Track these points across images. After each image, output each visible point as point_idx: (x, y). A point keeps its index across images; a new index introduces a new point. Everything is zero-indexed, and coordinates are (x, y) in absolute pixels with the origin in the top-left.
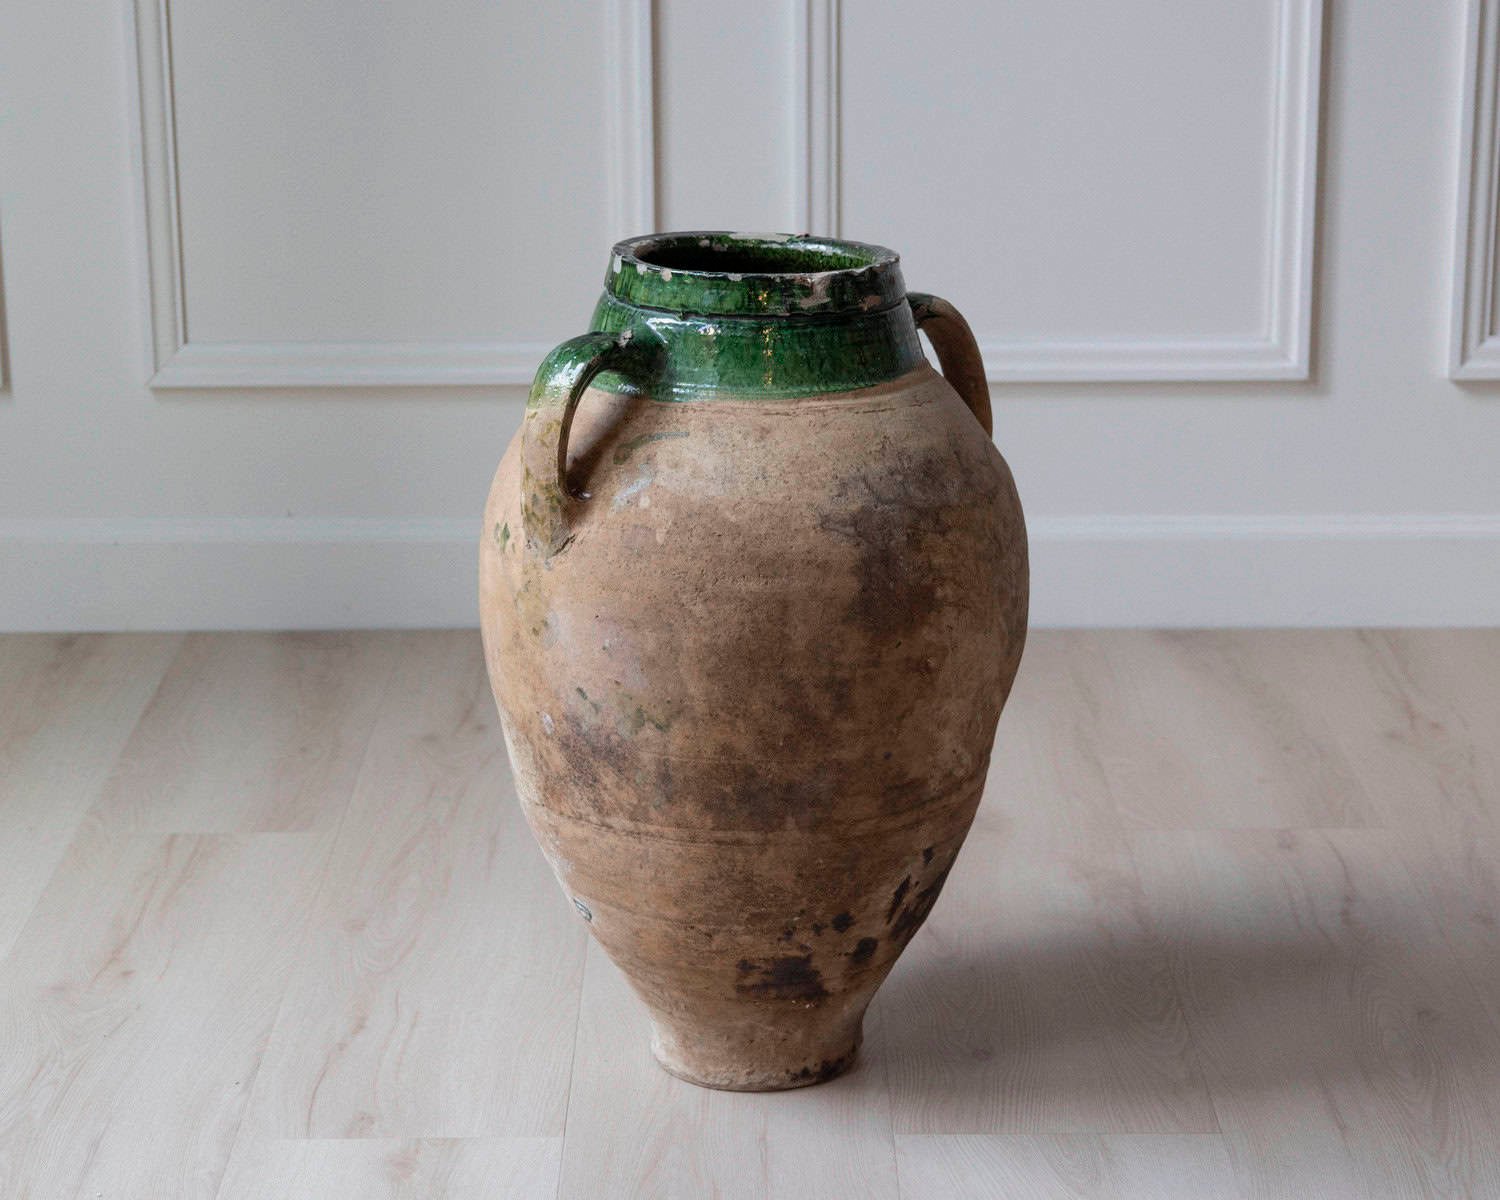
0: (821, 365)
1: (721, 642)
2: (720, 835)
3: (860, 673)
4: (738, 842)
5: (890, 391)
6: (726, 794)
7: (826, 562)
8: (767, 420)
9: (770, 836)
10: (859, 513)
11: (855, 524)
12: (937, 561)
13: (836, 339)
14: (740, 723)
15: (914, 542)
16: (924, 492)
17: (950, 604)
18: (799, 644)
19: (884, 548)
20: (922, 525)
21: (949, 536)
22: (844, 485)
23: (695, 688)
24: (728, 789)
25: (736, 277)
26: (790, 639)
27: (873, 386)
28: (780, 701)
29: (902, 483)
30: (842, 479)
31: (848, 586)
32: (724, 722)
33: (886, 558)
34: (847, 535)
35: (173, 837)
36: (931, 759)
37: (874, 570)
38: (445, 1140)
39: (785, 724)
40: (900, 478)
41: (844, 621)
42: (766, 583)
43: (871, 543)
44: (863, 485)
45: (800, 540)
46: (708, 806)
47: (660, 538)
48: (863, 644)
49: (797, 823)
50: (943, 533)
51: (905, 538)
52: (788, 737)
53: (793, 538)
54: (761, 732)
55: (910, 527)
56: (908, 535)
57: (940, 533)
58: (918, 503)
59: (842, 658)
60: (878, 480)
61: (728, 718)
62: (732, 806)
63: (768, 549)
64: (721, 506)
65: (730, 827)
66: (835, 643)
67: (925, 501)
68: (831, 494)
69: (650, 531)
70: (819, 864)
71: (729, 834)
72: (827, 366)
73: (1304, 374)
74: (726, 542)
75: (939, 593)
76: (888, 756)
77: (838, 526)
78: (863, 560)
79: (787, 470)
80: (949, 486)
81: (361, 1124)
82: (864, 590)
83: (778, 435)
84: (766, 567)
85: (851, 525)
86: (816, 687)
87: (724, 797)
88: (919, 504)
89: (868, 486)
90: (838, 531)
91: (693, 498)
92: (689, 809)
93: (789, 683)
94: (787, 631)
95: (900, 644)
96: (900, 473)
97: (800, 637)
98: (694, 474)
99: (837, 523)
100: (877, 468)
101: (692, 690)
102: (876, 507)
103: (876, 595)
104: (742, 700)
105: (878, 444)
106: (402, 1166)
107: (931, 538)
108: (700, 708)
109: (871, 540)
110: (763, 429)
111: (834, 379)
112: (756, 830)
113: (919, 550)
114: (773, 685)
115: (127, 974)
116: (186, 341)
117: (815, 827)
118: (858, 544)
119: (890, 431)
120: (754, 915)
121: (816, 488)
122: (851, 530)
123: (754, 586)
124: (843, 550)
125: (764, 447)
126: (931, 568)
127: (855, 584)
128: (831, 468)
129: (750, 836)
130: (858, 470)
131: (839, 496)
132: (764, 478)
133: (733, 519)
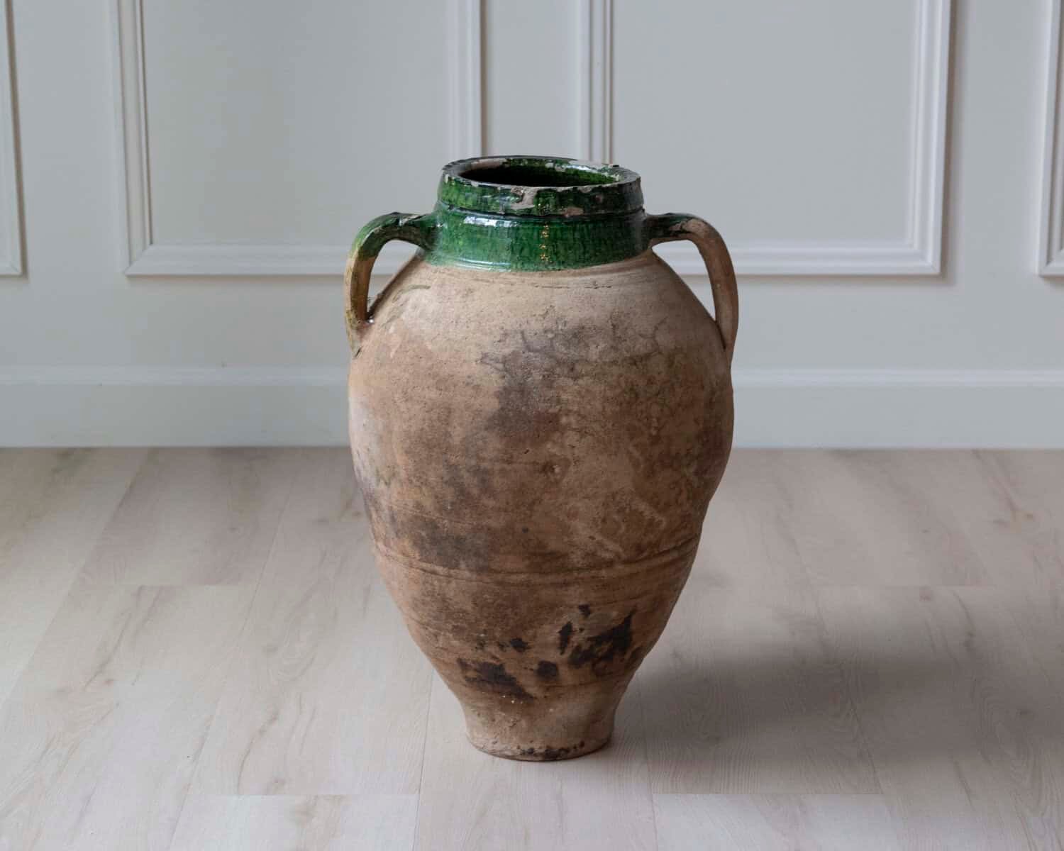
0: (522, 250)
1: (413, 430)
2: (424, 565)
3: (498, 466)
4: (434, 573)
5: (574, 275)
6: (423, 537)
7: (478, 386)
8: (475, 284)
9: (452, 571)
10: (510, 355)
11: (504, 363)
12: (564, 397)
13: (535, 234)
14: (424, 489)
15: (549, 379)
16: (568, 348)
17: (574, 430)
18: (456, 440)
19: (522, 382)
20: (558, 370)
21: (580, 382)
22: (506, 335)
23: (401, 459)
24: (424, 534)
25: (475, 184)
26: (450, 436)
27: (559, 270)
28: (446, 478)
29: (552, 339)
30: (506, 330)
31: (491, 405)
32: (416, 486)
33: (523, 390)
34: (497, 369)
35: (141, 588)
36: (566, 539)
37: (512, 396)
38: (335, 797)
39: (450, 494)
40: (550, 336)
41: (486, 429)
42: (440, 394)
43: (513, 377)
44: (519, 336)
45: (465, 368)
46: (415, 544)
47: (392, 354)
48: (499, 446)
49: (468, 566)
50: (575, 378)
51: (541, 378)
52: (453, 504)
53: (461, 366)
54: (436, 497)
55: (546, 370)
56: (544, 376)
57: (572, 378)
58: (557, 354)
59: (484, 454)
60: (532, 334)
61: (418, 484)
62: (427, 546)
63: (445, 371)
64: (426, 339)
65: (428, 561)
66: (480, 443)
67: (565, 354)
68: (495, 340)
69: (389, 349)
70: (486, 599)
71: (429, 565)
72: (526, 252)
73: (936, 270)
74: (423, 363)
75: (564, 420)
76: (526, 530)
77: (492, 362)
78: (505, 389)
79: (472, 319)
80: (593, 347)
81: (276, 785)
82: (502, 409)
83: (477, 294)
84: (442, 383)
85: (502, 363)
86: (468, 471)
87: (422, 539)
88: (560, 356)
89: (523, 338)
90: (491, 365)
91: (414, 330)
92: (407, 544)
93: (451, 466)
94: (449, 429)
95: (528, 451)
96: (552, 332)
97: (457, 434)
98: (421, 316)
99: (491, 360)
100: (536, 326)
101: (398, 462)
102: (524, 353)
103: (511, 414)
104: (423, 473)
105: (543, 310)
106: (305, 814)
107: (562, 381)
108: (403, 474)
109: (514, 375)
110: (470, 289)
111: (529, 261)
112: (444, 566)
113: (551, 387)
114: (441, 466)
115: (109, 682)
116: (151, 243)
117: (480, 570)
118: (504, 377)
119: (557, 303)
120: (454, 627)
121: (486, 334)
122: (500, 366)
123: (433, 394)
124: (493, 381)
125: (465, 302)
126: (559, 401)
127: (497, 404)
128: (501, 322)
129: (439, 569)
130: (520, 325)
131: (500, 341)
132: (456, 323)
133: (430, 347)
